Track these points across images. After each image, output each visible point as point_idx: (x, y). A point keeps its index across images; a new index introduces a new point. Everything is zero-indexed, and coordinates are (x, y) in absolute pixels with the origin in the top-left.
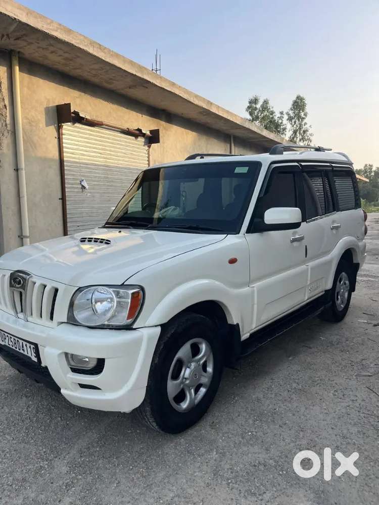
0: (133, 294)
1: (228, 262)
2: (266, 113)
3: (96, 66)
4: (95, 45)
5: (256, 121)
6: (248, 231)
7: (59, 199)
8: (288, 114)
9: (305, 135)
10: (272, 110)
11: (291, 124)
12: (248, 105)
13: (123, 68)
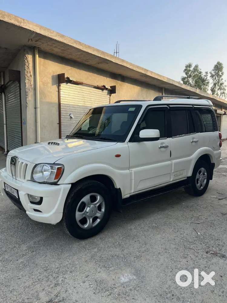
0: (58, 168)
1: (114, 156)
2: (196, 73)
3: (79, 53)
4: (77, 43)
5: (189, 78)
6: (130, 141)
7: (58, 124)
8: (211, 73)
9: (221, 86)
10: (200, 71)
11: (213, 79)
12: (185, 68)
13: (93, 53)
